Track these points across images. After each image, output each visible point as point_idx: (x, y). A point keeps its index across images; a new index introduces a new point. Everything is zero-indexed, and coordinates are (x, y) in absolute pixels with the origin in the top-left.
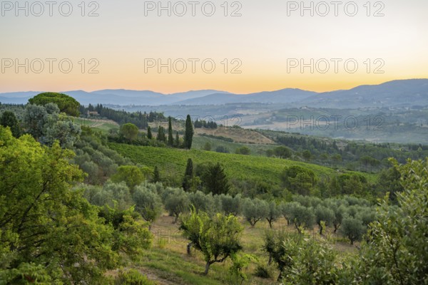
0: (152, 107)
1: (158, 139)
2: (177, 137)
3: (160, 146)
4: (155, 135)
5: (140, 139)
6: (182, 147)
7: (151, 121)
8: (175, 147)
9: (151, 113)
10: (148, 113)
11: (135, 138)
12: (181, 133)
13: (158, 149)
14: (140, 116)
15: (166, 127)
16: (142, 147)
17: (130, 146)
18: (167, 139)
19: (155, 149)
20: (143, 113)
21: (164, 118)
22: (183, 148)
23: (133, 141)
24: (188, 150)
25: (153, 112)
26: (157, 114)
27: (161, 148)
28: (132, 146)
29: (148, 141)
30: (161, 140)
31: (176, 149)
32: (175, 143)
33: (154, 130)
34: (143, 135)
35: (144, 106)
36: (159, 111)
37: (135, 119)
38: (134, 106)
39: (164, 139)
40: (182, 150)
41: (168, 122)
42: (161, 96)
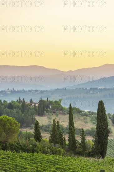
0: (42, 92)
1: (51, 141)
2: (83, 139)
3: (54, 153)
4: (46, 136)
5: (23, 142)
6: (90, 155)
7: (41, 114)
8: (80, 154)
9: (41, 102)
10: (36, 100)
11: (14, 139)
12: (90, 133)
13: (51, 157)
14: (24, 106)
15: (65, 124)
16: (25, 154)
17: (6, 152)
18: (67, 142)
19: (46, 157)
20: (27, 101)
21: (62, 109)
22: (92, 156)
23: (11, 145)
24: (101, 160)
25: (45, 99)
26: (50, 103)
27: (57, 157)
28: (9, 153)
29: (35, 146)
30: (56, 143)
31: (81, 158)
32: (79, 148)
33: (46, 129)
34: (28, 136)
35: (30, 91)
36: (53, 99)
37: (15, 111)
38: (13, 92)
39: (62, 141)
40: (91, 159)
41: (68, 116)
42: (56, 74)
